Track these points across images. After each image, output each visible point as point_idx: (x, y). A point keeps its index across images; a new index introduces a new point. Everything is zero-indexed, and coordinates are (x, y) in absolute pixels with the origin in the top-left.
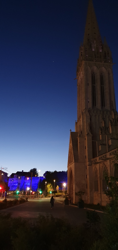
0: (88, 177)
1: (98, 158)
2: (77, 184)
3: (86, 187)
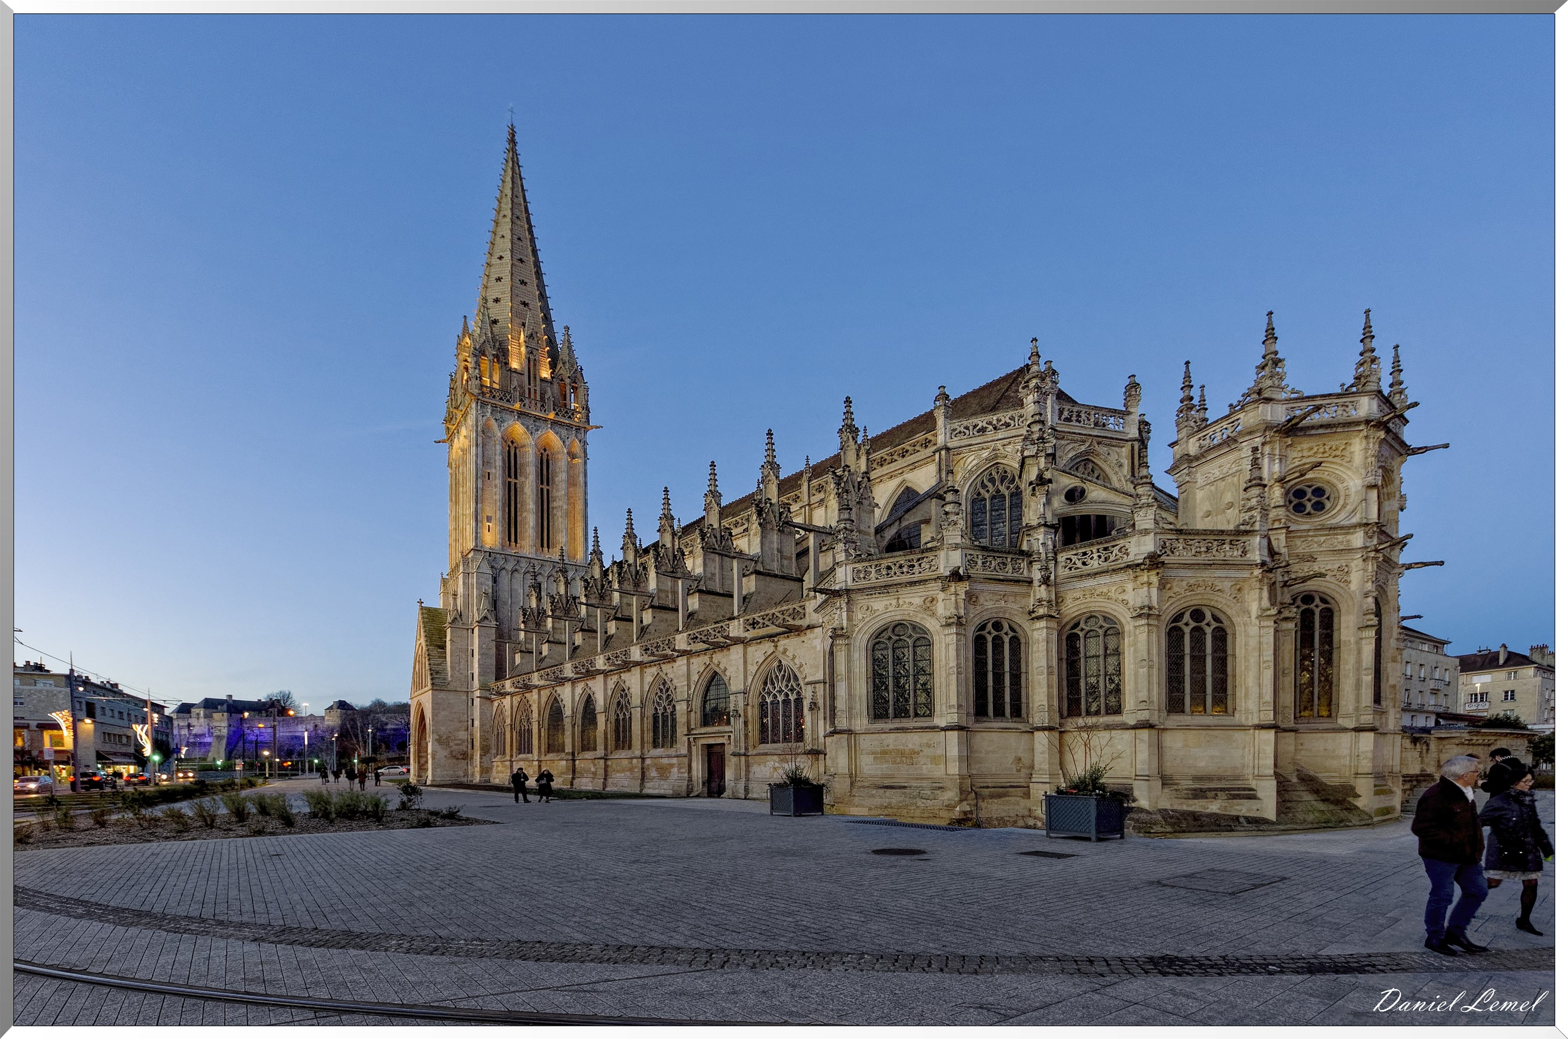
0: (477, 723)
1: (508, 684)
2: (439, 741)
3: (470, 746)
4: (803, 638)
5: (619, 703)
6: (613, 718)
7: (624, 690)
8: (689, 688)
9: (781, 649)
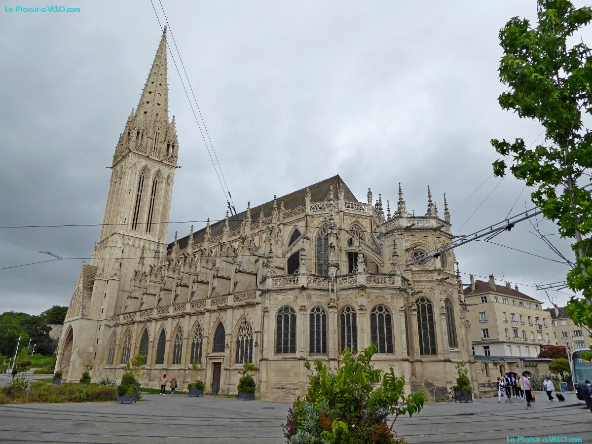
0: (100, 341)
1: (122, 317)
3: (93, 357)
4: (254, 308)
5: (177, 335)
6: (173, 344)
7: (180, 328)
8: (209, 330)
9: (246, 313)
